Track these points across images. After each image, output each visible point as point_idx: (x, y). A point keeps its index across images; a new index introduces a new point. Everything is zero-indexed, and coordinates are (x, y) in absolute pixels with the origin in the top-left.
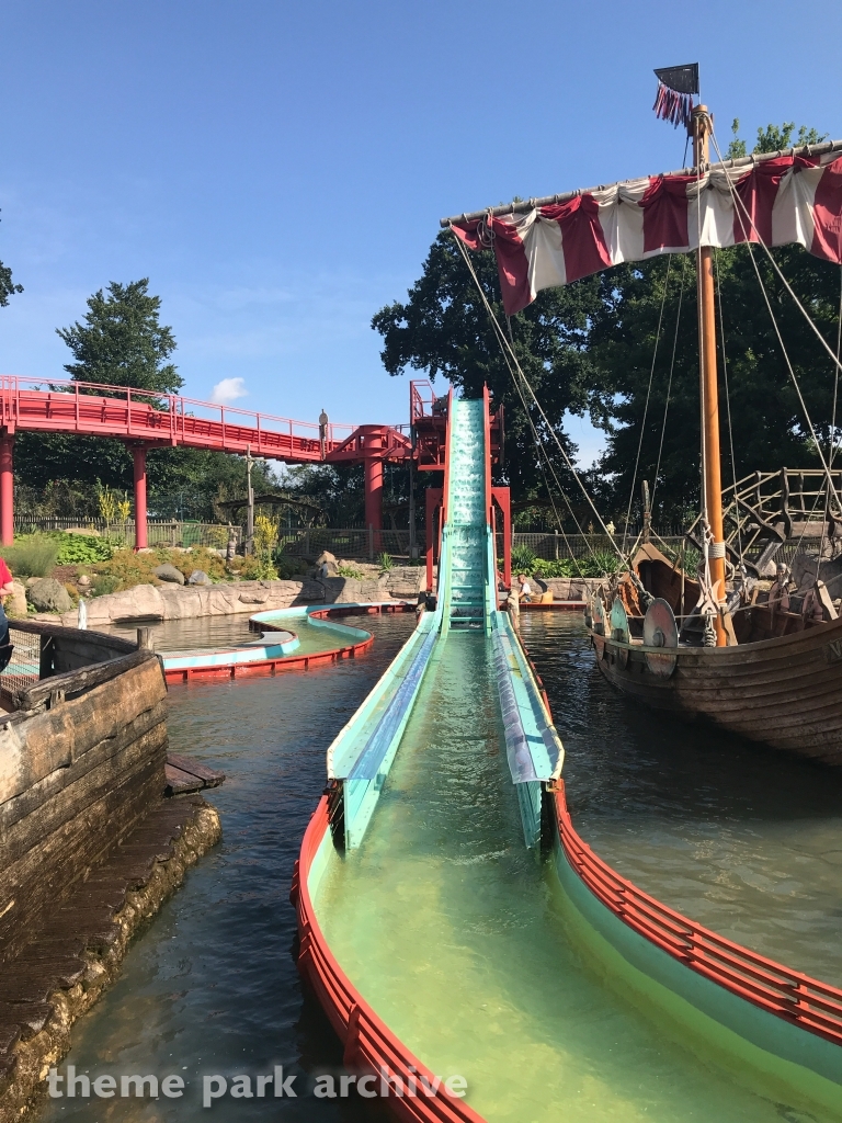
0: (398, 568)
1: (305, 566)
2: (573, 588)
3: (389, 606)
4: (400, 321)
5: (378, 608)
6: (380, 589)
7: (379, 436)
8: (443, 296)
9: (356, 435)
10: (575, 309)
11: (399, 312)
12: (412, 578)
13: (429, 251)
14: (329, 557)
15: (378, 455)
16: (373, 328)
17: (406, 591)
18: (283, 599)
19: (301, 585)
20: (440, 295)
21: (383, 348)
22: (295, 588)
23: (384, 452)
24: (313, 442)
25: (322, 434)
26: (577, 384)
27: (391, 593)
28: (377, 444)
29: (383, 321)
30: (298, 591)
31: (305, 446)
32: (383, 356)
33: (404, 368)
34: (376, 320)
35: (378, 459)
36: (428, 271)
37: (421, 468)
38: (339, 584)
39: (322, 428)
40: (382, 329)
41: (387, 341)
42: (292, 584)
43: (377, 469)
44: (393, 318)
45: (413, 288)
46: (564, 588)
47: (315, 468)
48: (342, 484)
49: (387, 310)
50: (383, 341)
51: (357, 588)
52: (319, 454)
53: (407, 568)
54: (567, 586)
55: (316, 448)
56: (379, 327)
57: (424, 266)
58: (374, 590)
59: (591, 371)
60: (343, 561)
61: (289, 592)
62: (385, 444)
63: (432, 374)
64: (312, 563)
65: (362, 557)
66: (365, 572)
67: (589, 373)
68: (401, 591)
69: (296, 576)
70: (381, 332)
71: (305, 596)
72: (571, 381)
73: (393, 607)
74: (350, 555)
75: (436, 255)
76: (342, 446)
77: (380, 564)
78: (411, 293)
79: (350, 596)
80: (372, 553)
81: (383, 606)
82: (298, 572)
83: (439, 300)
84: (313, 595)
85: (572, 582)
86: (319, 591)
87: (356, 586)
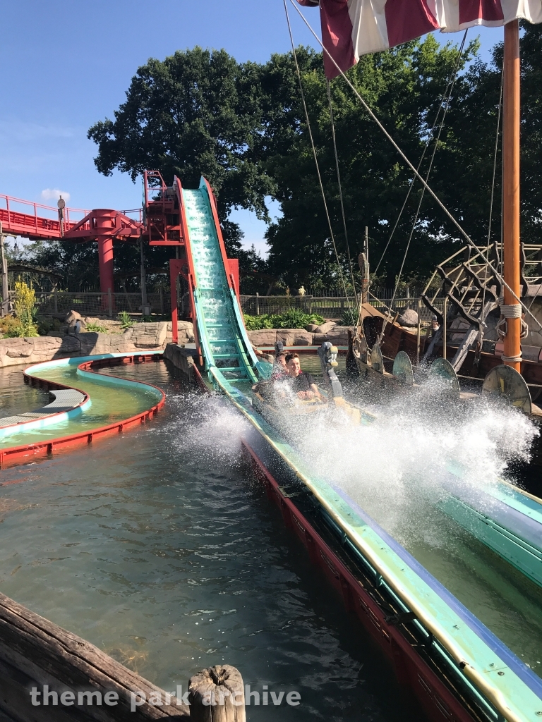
0: (140, 324)
1: (58, 324)
2: (278, 336)
3: (140, 356)
4: (111, 134)
5: (130, 358)
6: (126, 341)
7: (109, 218)
8: (142, 119)
9: (90, 217)
10: (245, 132)
11: (110, 127)
12: (153, 332)
13: (131, 83)
14: (76, 315)
15: (109, 233)
16: (89, 138)
17: (148, 342)
18: (45, 353)
19: (60, 340)
20: (139, 117)
21: (96, 154)
22: (55, 343)
23: (114, 231)
24: (53, 222)
25: (61, 216)
26: (248, 186)
27: (136, 345)
28: (107, 224)
29: (97, 133)
30: (59, 345)
31: (46, 225)
32: (96, 161)
33: (112, 171)
34: (91, 132)
35: (109, 237)
36: (131, 98)
37: (152, 243)
38: (92, 338)
39: (60, 211)
40: (97, 138)
41: (101, 149)
42: (53, 339)
43: (109, 245)
44: (105, 131)
45: (118, 110)
46: (272, 337)
47: (46, 245)
48: (68, 258)
49: (100, 125)
50: (98, 148)
51: (107, 341)
52: (58, 232)
53: (148, 324)
54: (274, 335)
55: (55, 227)
56: (94, 137)
57: (127, 94)
58: (122, 342)
59: (257, 177)
60: (89, 318)
61: (50, 346)
62: (114, 225)
63: (134, 177)
64: (63, 320)
65: (104, 315)
66: (109, 327)
67: (256, 180)
68: (144, 343)
69: (52, 332)
70: (96, 142)
71: (64, 349)
72: (244, 184)
73: (143, 356)
74: (93, 313)
75: (136, 86)
76: (76, 227)
77: (121, 320)
78: (116, 114)
79: (102, 349)
80: (111, 312)
81: (135, 356)
82: (52, 329)
83: (138, 121)
84: (71, 348)
85: (277, 332)
86: (76, 345)
87: (106, 340)
